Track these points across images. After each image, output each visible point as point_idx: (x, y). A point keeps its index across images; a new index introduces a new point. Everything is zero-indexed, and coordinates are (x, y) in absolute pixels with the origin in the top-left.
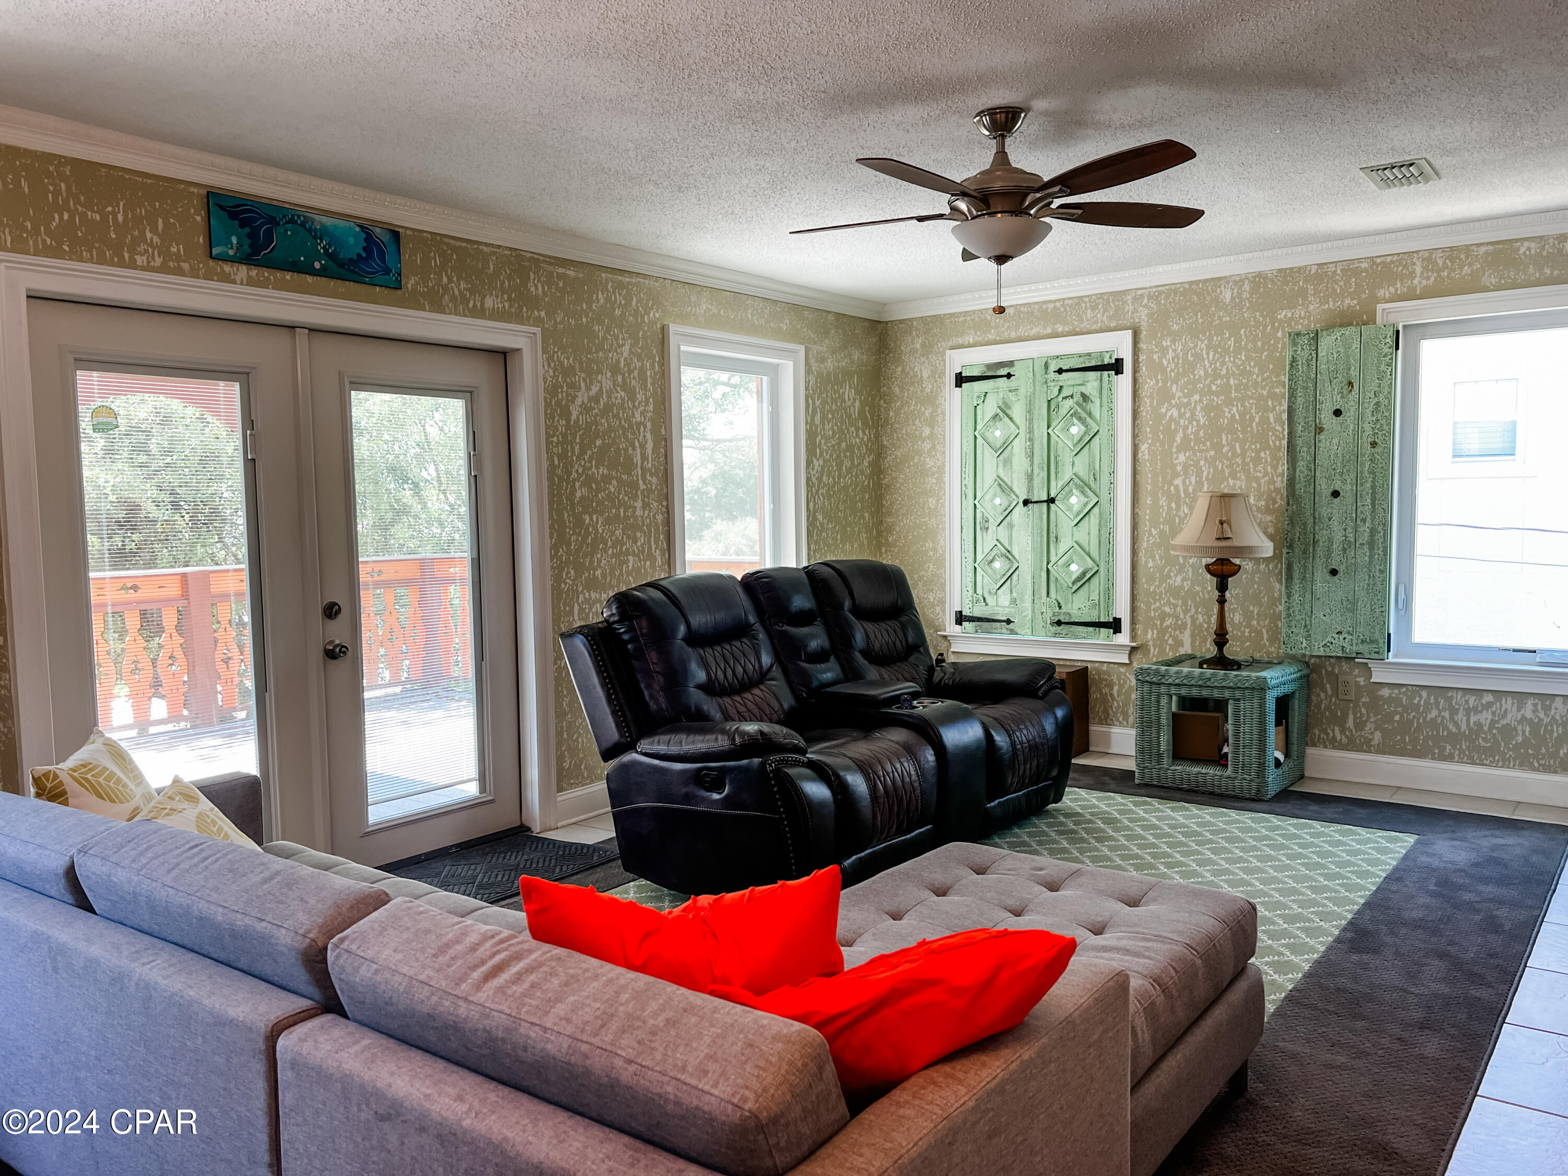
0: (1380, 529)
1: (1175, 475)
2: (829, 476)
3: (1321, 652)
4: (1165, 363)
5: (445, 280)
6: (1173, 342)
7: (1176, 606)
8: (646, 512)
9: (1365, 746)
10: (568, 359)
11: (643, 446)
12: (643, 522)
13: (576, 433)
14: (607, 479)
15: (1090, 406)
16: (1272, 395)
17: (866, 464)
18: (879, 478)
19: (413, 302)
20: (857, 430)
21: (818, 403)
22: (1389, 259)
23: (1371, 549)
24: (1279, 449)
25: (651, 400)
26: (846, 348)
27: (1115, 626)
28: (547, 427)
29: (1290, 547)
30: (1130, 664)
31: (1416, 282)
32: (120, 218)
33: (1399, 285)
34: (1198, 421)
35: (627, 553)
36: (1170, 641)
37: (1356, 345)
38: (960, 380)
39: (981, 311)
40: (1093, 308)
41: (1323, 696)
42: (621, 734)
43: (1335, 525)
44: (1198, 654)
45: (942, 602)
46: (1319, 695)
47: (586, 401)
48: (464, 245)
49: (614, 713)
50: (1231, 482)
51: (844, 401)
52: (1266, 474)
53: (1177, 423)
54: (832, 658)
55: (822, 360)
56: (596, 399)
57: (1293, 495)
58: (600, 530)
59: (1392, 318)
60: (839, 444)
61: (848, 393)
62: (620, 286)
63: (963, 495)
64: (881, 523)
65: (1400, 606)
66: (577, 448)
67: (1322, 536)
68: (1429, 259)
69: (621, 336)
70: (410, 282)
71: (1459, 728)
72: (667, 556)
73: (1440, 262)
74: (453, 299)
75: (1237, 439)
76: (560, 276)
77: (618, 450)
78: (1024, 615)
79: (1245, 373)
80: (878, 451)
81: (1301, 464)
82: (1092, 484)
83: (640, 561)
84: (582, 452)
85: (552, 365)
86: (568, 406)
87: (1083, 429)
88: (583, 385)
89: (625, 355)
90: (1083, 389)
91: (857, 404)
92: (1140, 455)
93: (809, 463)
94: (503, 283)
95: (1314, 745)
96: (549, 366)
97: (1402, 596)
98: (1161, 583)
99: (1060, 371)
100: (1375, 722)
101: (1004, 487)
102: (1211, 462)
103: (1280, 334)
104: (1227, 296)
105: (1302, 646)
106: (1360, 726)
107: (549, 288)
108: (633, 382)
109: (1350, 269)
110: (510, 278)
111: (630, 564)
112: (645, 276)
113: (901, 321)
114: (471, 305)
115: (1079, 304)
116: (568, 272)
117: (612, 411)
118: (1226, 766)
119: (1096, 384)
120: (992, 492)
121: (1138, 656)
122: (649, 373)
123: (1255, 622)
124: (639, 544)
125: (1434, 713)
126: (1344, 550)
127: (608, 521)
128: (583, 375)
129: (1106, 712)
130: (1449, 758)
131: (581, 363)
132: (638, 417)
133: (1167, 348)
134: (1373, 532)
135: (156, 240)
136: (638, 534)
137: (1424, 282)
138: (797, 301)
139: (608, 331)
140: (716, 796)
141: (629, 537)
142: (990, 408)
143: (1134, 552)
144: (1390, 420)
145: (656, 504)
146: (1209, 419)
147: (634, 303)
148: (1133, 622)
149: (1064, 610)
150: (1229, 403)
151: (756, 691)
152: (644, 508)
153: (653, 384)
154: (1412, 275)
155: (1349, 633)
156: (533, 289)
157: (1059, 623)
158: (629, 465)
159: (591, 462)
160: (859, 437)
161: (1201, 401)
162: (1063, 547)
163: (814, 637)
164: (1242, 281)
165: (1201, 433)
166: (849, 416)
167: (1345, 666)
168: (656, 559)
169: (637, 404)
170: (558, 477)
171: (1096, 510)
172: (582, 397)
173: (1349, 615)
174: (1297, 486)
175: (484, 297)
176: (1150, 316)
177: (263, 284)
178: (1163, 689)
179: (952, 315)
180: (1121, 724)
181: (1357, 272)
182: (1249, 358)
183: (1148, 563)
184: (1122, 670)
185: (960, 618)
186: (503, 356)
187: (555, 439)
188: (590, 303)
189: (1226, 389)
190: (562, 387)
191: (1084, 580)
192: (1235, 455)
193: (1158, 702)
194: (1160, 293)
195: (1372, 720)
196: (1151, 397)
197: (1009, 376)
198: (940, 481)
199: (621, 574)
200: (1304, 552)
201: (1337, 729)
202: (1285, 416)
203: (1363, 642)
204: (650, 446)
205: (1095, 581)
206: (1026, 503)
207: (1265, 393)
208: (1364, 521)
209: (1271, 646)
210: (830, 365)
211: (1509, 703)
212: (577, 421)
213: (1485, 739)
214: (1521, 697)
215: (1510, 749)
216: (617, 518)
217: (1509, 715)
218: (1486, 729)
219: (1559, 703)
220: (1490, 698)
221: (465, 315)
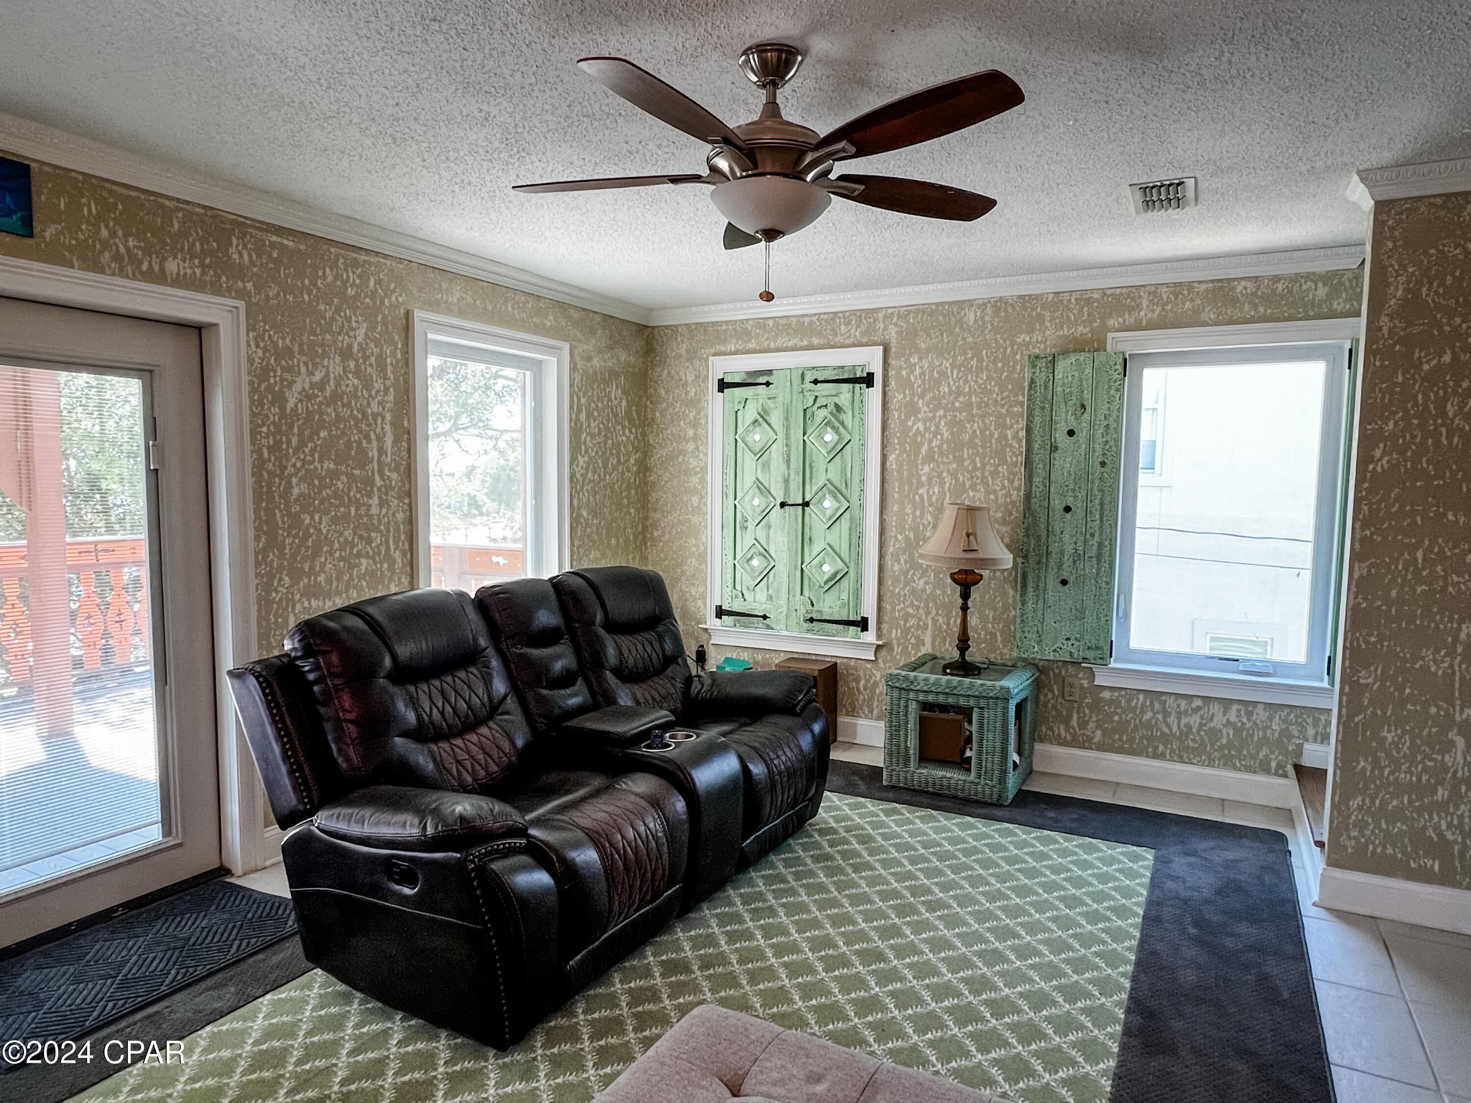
0: (1107, 543)
1: (920, 485)
2: (594, 472)
3: (1052, 658)
4: (913, 378)
5: (105, 233)
6: (920, 359)
7: (918, 607)
8: (384, 511)
9: (1085, 744)
10: (284, 338)
11: (380, 439)
12: (379, 520)
13: (293, 422)
14: (334, 475)
15: (843, 416)
16: (1013, 416)
17: (632, 461)
18: (645, 476)
19: (53, 256)
20: (624, 428)
21: (583, 401)
22: (1118, 291)
23: (1099, 561)
24: (1015, 464)
25: (391, 390)
26: (613, 349)
27: (863, 624)
28: (253, 415)
29: (1026, 557)
30: (876, 660)
31: (1142, 314)
33: (1127, 316)
34: (942, 435)
35: (359, 555)
36: (913, 641)
37: (1088, 370)
38: (723, 386)
39: (742, 321)
40: (848, 323)
41: (1050, 696)
42: (300, 800)
43: (1066, 537)
44: (938, 654)
45: (703, 597)
46: (1046, 695)
47: (307, 387)
48: (135, 194)
49: (291, 773)
50: (971, 494)
51: (610, 399)
52: (1003, 487)
53: (923, 436)
54: (580, 681)
55: (589, 359)
56: (321, 386)
57: (1029, 509)
58: (324, 531)
59: (1121, 347)
60: (606, 443)
61: (615, 392)
62: (355, 264)
63: (725, 495)
64: (646, 518)
65: (1121, 615)
66: (294, 440)
67: (1054, 548)
68: (1155, 293)
69: (354, 318)
70: (48, 230)
71: (1171, 731)
72: (409, 557)
73: (1165, 297)
74: (118, 257)
75: (978, 454)
76: (273, 246)
77: (349, 444)
78: (778, 611)
79: (986, 392)
80: (645, 450)
81: (1037, 480)
82: (844, 490)
83: (375, 563)
84: (302, 444)
85: (262, 345)
86: (282, 394)
87: (837, 437)
88: (303, 370)
89: (360, 339)
90: (836, 400)
91: (624, 403)
92: (888, 464)
93: (573, 460)
94: (192, 246)
95: (1041, 741)
96: (257, 345)
97: (1122, 605)
98: (905, 586)
99: (816, 382)
100: (1097, 721)
101: (762, 488)
102: (954, 474)
103: (1018, 357)
104: (971, 318)
105: (1036, 652)
106: (1083, 725)
107: (259, 257)
108: (369, 369)
109: (1084, 299)
110: (203, 241)
111: (363, 568)
112: (385, 256)
113: (667, 327)
114: (145, 267)
115: (833, 319)
116: (286, 242)
117: (342, 399)
118: (969, 770)
119: (849, 396)
120: (751, 493)
121: (883, 653)
122: (389, 360)
123: (990, 626)
124: (374, 545)
125: (1148, 716)
126: (1075, 562)
127: (334, 520)
128: (304, 358)
129: (852, 704)
130: (1161, 757)
131: (301, 345)
132: (375, 407)
133: (914, 365)
134: (1100, 545)
136: (373, 535)
137: (1150, 315)
138: (563, 298)
139: (338, 311)
140: (407, 891)
141: (361, 537)
142: (750, 414)
143: (881, 557)
144: (1118, 441)
145: (396, 502)
146: (952, 434)
147: (372, 282)
148: (879, 622)
149: (816, 608)
150: (971, 419)
151: (484, 730)
152: (381, 505)
153: (393, 373)
154: (1138, 307)
155: (1076, 639)
156: (236, 256)
157: (812, 620)
158: (363, 460)
159: (312, 455)
160: (626, 436)
161: (945, 416)
162: (816, 549)
163: (558, 657)
164: (985, 304)
165: (945, 446)
166: (616, 415)
167: (1071, 669)
168: (395, 561)
169: (373, 393)
170: (269, 472)
171: (847, 515)
172: (302, 383)
173: (1077, 623)
174: (1033, 501)
175: (165, 259)
176: (899, 333)
178: (912, 695)
179: (714, 324)
180: (866, 717)
181: (1089, 301)
182: (989, 378)
183: (894, 567)
184: (869, 666)
185: (720, 612)
186: (199, 330)
187: (265, 429)
188: (314, 279)
189: (969, 405)
190: (275, 371)
191: (835, 580)
192: (975, 469)
193: (906, 707)
194: (909, 312)
195: (1094, 719)
196: (899, 410)
197: (768, 384)
198: (703, 480)
199: (351, 578)
200: (1039, 563)
201: (1062, 727)
202: (1023, 434)
203: (1089, 648)
204: (389, 439)
205: (845, 583)
206: (783, 505)
207: (1004, 411)
208: (1092, 535)
209: (1005, 646)
210: (596, 363)
211: (1216, 708)
212: (294, 410)
213: (1194, 741)
214: (1227, 703)
215: (1215, 750)
216: (346, 517)
217: (1215, 719)
218: (1194, 730)
219: (1260, 710)
220: (1199, 703)
221: (135, 278)
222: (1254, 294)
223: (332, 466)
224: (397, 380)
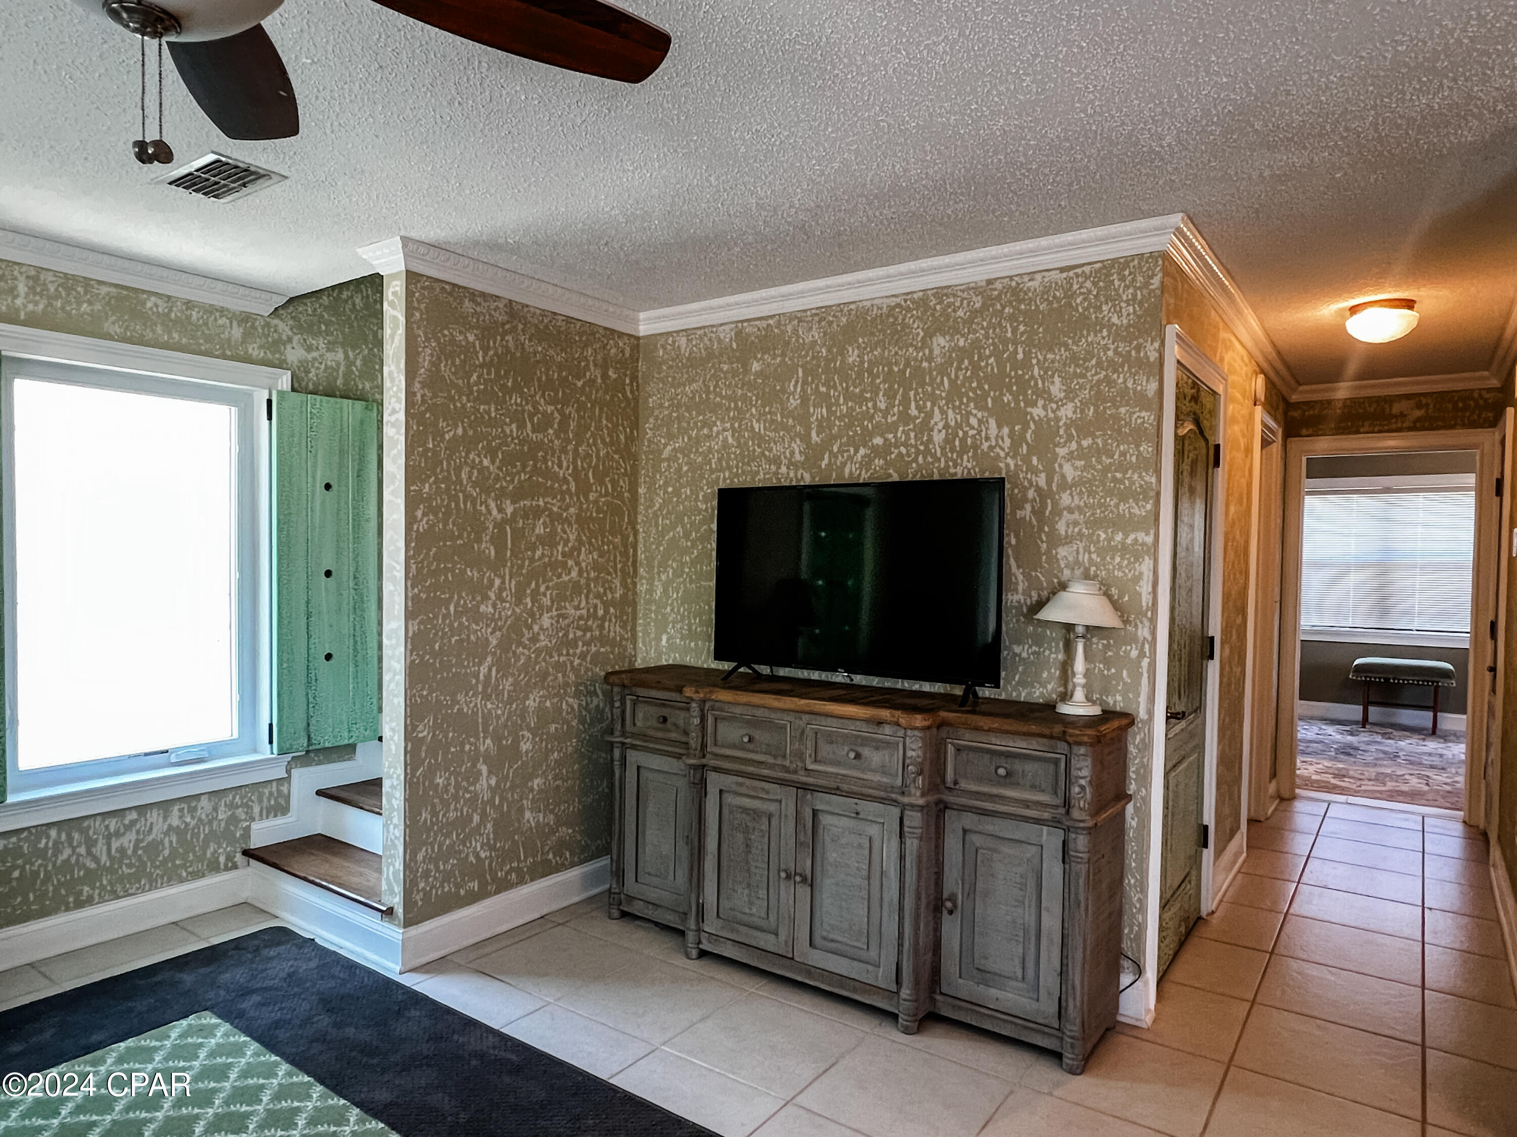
31: (18, 302)
68: (37, 278)
71: (99, 862)
73: (55, 290)
125: (65, 855)
130: (87, 902)
137: (30, 307)
154: (12, 292)
211: (154, 816)
213: (129, 866)
214: (165, 805)
215: (157, 867)
217: (155, 831)
218: (130, 852)
219: (204, 802)
220: (134, 815)
222: (168, 315)
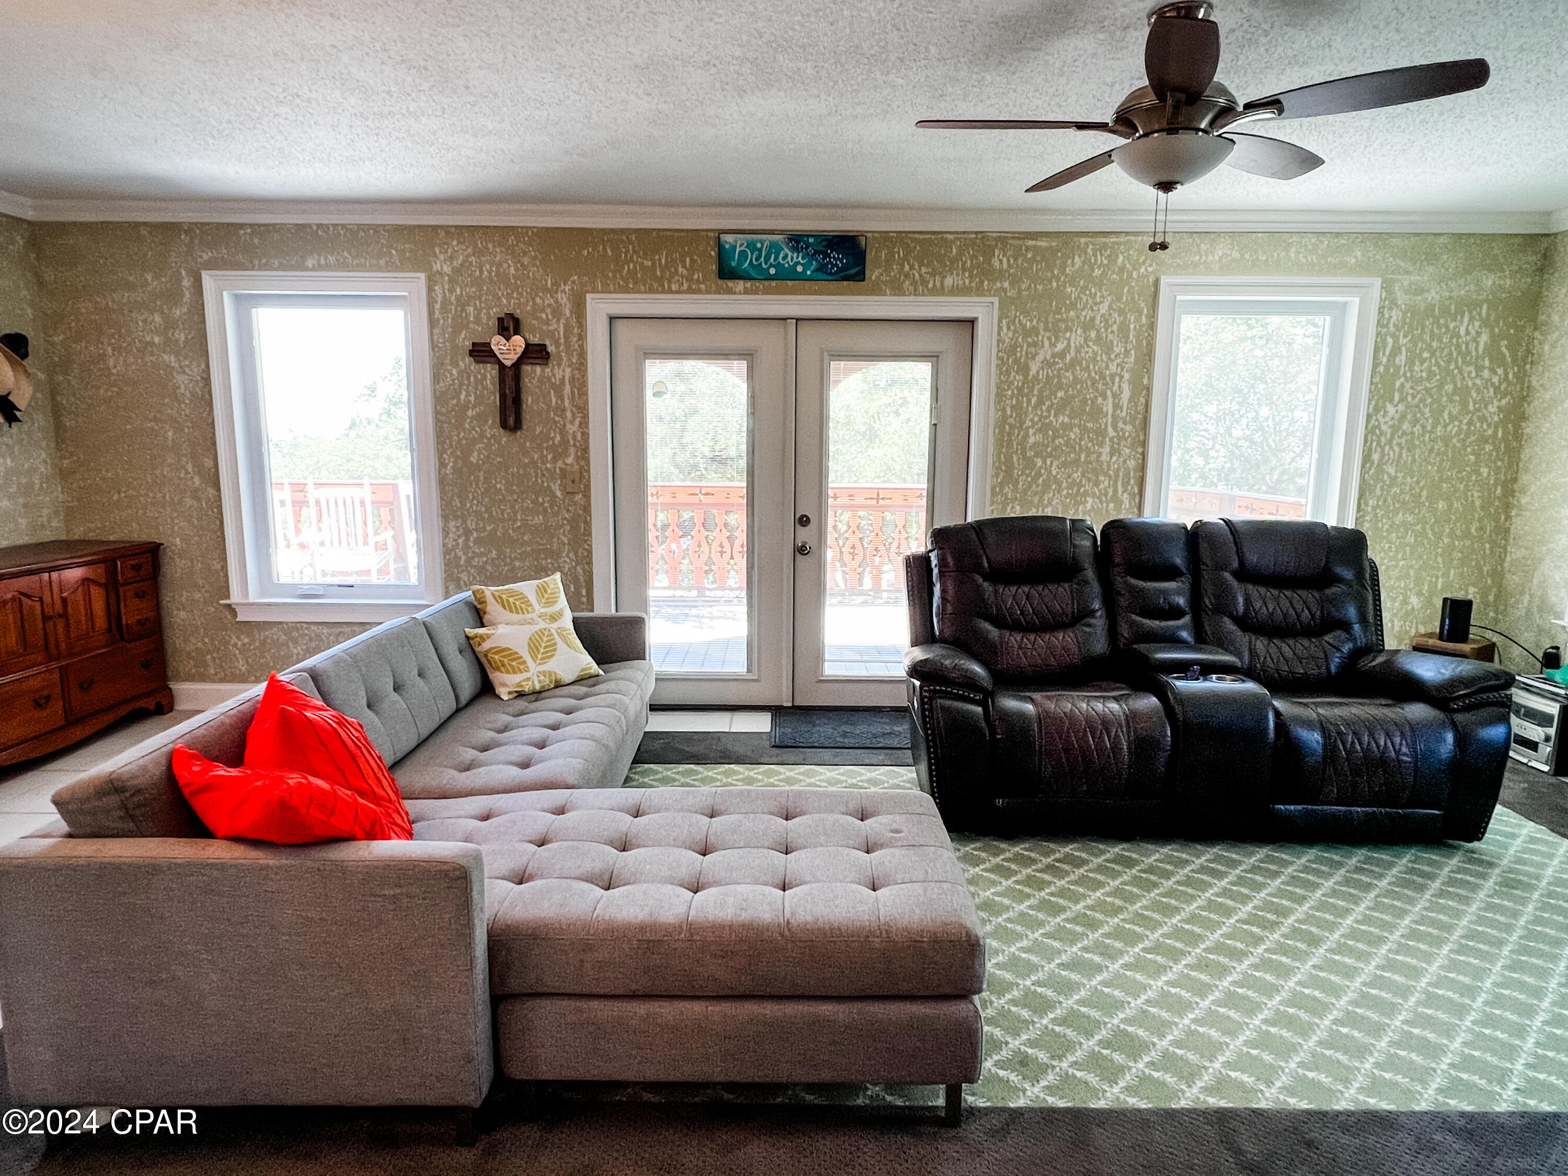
2: (1414, 423)
5: (907, 268)
8: (1114, 459)
10: (1031, 321)
11: (1116, 396)
12: (1109, 466)
13: (1034, 385)
14: (1067, 427)
17: (1492, 409)
18: (1518, 427)
19: (876, 290)
20: (1480, 369)
21: (1403, 341)
25: (1133, 352)
28: (1001, 382)
32: (663, 261)
35: (1086, 493)
47: (1048, 356)
48: (928, 236)
51: (1456, 336)
54: (1186, 618)
55: (1420, 291)
56: (1062, 355)
58: (1054, 473)
60: (1440, 387)
61: (1467, 326)
62: (1104, 246)
64: (1512, 480)
66: (1034, 400)
69: (1099, 294)
70: (873, 274)
72: (1137, 500)
74: (914, 283)
76: (1028, 249)
77: (1084, 402)
80: (1519, 394)
83: (1101, 503)
84: (1040, 402)
85: (1012, 328)
86: (1027, 363)
88: (1046, 343)
89: (1103, 311)
91: (1484, 338)
94: (964, 263)
96: (1009, 328)
107: (1016, 259)
108: (1110, 336)
110: (973, 257)
111: (1089, 506)
112: (1127, 233)
114: (930, 285)
116: (1039, 243)
117: (1081, 364)
122: (1132, 326)
124: (1102, 486)
127: (1064, 465)
128: (1048, 334)
131: (1046, 323)
132: (1113, 368)
135: (685, 272)
136: (1102, 478)
138: (1378, 229)
139: (1083, 291)
141: (1089, 480)
145: (1127, 451)
147: (1121, 258)
152: (1112, 455)
153: (1137, 337)
156: (997, 264)
158: (1097, 413)
159: (1049, 411)
160: (1483, 378)
166: (1465, 354)
168: (1122, 502)
169: (1113, 356)
170: (1010, 425)
172: (1045, 353)
175: (945, 277)
177: (755, 292)
186: (972, 322)
187: (1010, 392)
188: (1063, 269)
190: (1022, 347)
204: (1126, 395)
210: (1433, 295)
212: (1036, 377)
216: (1077, 462)
221: (923, 295)
223: (1066, 420)
224: (1139, 342)
